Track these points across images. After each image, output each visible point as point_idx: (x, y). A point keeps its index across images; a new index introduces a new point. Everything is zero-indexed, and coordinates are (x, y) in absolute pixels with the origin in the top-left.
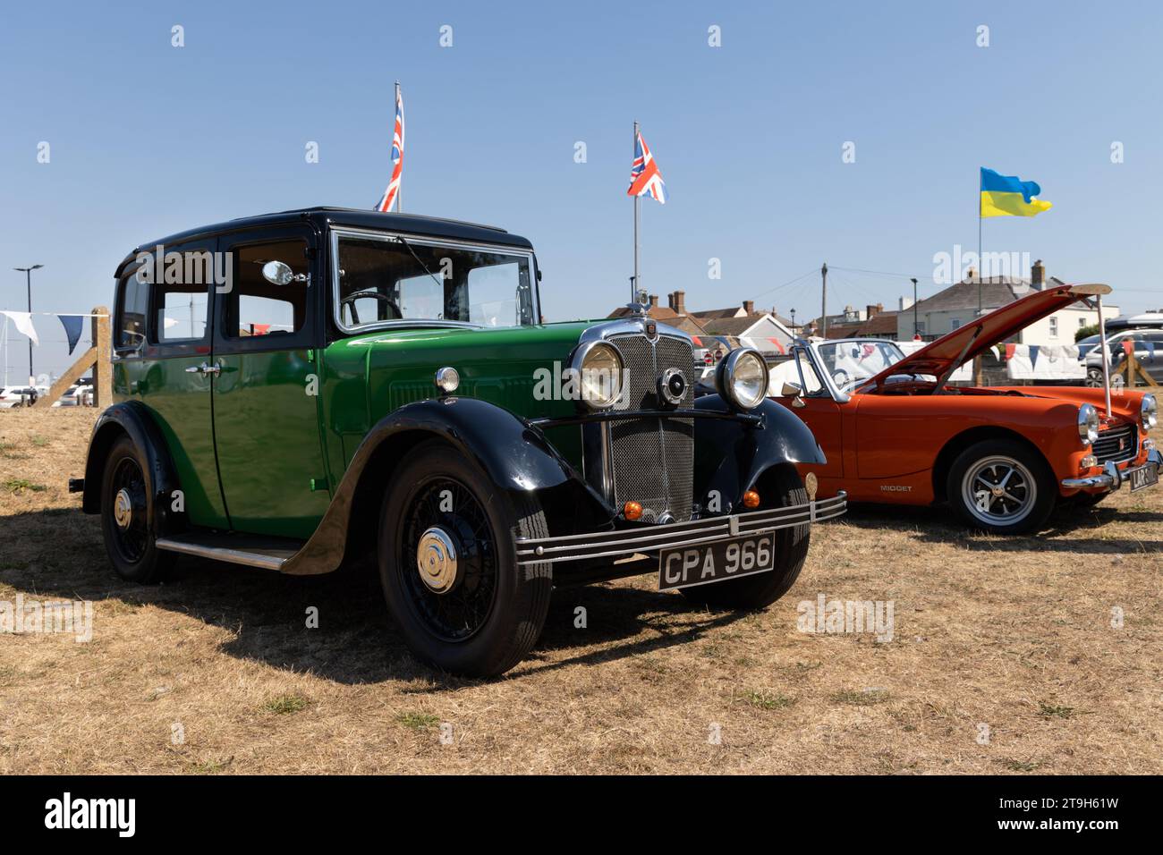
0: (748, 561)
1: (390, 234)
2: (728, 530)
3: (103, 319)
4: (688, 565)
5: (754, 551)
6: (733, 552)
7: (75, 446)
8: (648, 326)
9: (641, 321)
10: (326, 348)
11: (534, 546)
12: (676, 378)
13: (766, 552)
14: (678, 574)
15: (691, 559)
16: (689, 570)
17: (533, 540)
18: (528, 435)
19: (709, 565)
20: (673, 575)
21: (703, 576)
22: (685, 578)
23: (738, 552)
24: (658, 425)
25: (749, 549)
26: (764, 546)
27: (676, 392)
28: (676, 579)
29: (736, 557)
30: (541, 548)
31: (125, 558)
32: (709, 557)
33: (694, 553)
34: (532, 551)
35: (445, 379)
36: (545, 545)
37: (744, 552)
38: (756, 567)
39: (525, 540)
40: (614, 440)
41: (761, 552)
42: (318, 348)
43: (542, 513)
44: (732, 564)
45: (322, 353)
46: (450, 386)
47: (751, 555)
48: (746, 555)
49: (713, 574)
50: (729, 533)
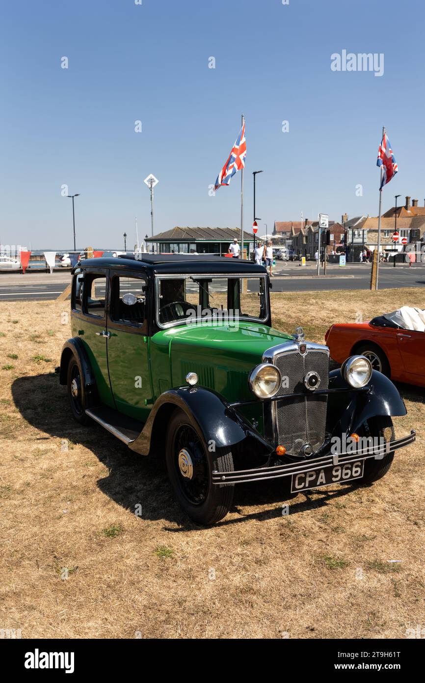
0: (346, 474)
1: (187, 275)
2: (332, 462)
3: (90, 253)
4: (308, 479)
5: (351, 469)
6: (337, 471)
7: (67, 335)
8: (301, 348)
9: (298, 344)
10: (152, 336)
11: (221, 476)
12: (313, 377)
13: (359, 469)
14: (303, 484)
15: (311, 476)
16: (309, 481)
17: (221, 473)
18: (227, 412)
19: (322, 478)
20: (299, 484)
21: (318, 483)
22: (307, 485)
23: (340, 471)
24: (304, 398)
25: (347, 469)
26: (357, 466)
27: (312, 384)
28: (301, 486)
29: (339, 473)
30: (224, 477)
31: (77, 411)
32: (322, 474)
33: (313, 473)
34: (220, 478)
35: (190, 378)
36: (226, 475)
37: (344, 470)
38: (352, 476)
39: (216, 472)
40: (278, 408)
41: (354, 469)
42: (149, 336)
43: (230, 454)
44: (337, 476)
45: (150, 339)
46: (193, 382)
47: (349, 471)
48: (345, 471)
49: (324, 482)
50: (333, 464)
